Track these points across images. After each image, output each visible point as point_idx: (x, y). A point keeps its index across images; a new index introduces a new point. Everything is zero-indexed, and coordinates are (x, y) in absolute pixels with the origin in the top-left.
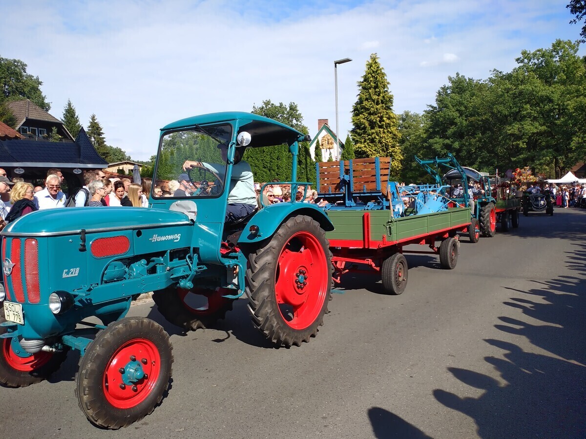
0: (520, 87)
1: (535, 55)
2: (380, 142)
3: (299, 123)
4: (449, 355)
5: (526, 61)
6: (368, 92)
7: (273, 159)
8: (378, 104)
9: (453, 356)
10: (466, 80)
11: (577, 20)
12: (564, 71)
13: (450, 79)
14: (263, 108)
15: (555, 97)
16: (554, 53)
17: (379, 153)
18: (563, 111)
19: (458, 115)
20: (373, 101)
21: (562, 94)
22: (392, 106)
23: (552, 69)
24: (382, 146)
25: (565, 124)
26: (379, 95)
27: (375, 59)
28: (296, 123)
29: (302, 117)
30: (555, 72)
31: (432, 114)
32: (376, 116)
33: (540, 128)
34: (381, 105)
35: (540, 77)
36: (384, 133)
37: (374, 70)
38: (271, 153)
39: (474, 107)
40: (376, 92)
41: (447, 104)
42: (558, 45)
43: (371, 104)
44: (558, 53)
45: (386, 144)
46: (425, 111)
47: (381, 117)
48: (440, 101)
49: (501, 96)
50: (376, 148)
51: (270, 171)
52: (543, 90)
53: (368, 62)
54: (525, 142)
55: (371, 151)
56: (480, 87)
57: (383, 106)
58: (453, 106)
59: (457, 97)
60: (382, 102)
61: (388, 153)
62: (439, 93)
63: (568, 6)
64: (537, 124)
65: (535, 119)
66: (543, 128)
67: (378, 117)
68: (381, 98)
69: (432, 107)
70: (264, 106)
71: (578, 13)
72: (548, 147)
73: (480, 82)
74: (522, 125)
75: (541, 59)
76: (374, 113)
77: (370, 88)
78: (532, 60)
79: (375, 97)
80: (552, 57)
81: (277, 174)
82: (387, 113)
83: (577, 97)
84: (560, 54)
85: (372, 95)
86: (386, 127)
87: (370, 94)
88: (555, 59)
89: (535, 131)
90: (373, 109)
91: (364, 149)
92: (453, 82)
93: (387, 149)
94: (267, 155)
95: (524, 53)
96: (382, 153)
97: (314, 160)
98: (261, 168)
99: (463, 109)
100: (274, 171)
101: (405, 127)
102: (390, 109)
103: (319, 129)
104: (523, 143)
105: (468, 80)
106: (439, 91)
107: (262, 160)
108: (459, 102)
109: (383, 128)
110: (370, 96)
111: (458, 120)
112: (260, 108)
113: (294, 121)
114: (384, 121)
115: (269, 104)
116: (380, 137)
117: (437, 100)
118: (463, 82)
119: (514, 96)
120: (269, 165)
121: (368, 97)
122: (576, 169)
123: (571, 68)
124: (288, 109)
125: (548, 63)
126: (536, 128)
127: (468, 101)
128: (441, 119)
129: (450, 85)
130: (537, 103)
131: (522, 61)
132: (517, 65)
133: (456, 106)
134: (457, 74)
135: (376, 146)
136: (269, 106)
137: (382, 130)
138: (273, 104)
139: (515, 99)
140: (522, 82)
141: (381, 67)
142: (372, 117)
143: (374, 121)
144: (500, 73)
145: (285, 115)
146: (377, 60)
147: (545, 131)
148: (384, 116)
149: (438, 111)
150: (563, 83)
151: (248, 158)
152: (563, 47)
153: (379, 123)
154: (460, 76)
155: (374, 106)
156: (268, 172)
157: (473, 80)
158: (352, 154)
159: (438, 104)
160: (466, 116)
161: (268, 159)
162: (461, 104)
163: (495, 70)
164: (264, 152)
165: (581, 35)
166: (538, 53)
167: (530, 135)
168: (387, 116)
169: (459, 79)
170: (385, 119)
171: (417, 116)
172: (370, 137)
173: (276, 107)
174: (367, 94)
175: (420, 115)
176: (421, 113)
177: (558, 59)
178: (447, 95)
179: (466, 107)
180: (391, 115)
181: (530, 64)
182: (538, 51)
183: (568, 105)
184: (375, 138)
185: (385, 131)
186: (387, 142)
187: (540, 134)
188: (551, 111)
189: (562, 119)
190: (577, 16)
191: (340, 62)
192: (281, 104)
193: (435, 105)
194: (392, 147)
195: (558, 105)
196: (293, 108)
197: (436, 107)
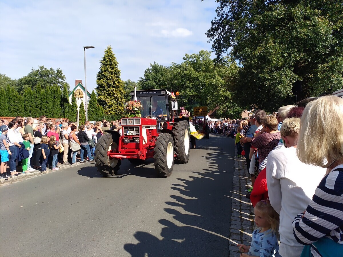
0: (184, 72)
1: (191, 56)
2: (113, 95)
3: (63, 81)
4: (142, 222)
5: (187, 59)
6: (106, 67)
7: (43, 102)
8: (112, 74)
9: (144, 222)
10: (159, 66)
11: (210, 41)
12: (204, 65)
13: (151, 65)
14: (38, 70)
15: (200, 79)
16: (200, 56)
17: (113, 102)
18: (204, 85)
19: (155, 84)
20: (110, 72)
21: (204, 77)
22: (120, 76)
23: (199, 64)
24: (115, 98)
25: (205, 91)
26: (113, 69)
27: (109, 49)
28: (61, 81)
29: (65, 77)
30: (200, 66)
31: (142, 82)
32: (111, 81)
33: (194, 93)
34: (114, 75)
35: (194, 68)
36: (116, 90)
37: (109, 55)
38: (42, 99)
39: (163, 80)
40: (111, 67)
41: (149, 78)
42: (202, 53)
43: (108, 74)
44: (202, 56)
45: (117, 97)
46: (139, 81)
47: (114, 82)
48: (146, 76)
49: (176, 75)
50: (111, 99)
51: (40, 110)
52: (195, 74)
53: (106, 50)
54: (187, 100)
55: (108, 100)
56: (166, 71)
57: (115, 76)
58: (153, 79)
59: (154, 75)
60: (115, 74)
61: (118, 102)
62: (146, 72)
63: (206, 34)
64: (192, 91)
65: (191, 88)
66: (195, 93)
67: (112, 81)
68: (114, 71)
69: (142, 79)
70: (40, 69)
71: (210, 38)
72: (197, 103)
73: (166, 68)
74: (186, 91)
75: (194, 59)
76: (110, 79)
77: (107, 65)
78: (190, 59)
79: (110, 70)
80: (199, 58)
81: (45, 112)
82: (117, 79)
83: (210, 79)
84: (203, 57)
85: (108, 69)
86: (117, 87)
87: (107, 68)
88: (200, 59)
89: (192, 94)
90: (109, 77)
91: (104, 99)
92: (152, 66)
93: (118, 100)
94: (39, 100)
95: (186, 55)
96: (115, 102)
97: (71, 104)
98: (34, 107)
99: (158, 81)
100: (43, 110)
101: (128, 88)
102: (119, 78)
103: (76, 86)
104: (186, 100)
105: (160, 66)
106: (146, 70)
107: (35, 103)
108: (156, 77)
109: (115, 88)
110: (107, 69)
111: (155, 87)
112: (36, 70)
113: (60, 80)
114: (115, 84)
115: (43, 68)
116: (114, 93)
117: (144, 75)
118: (157, 67)
119: (182, 76)
120: (40, 106)
121: (106, 69)
122: (210, 114)
123: (208, 64)
124: (56, 72)
125: (197, 61)
126: (192, 93)
127: (160, 77)
128: (147, 86)
129: (151, 68)
130: (193, 81)
131: (186, 59)
132: (184, 61)
133: (154, 79)
134: (154, 62)
135: (111, 98)
136: (43, 69)
137: (114, 89)
138: (45, 68)
139: (182, 78)
140: (186, 70)
141: (113, 54)
142: (109, 81)
143: (110, 83)
144: (175, 64)
145: (54, 76)
146: (111, 50)
147: (196, 95)
148: (116, 81)
149: (145, 81)
150: (204, 71)
151: (25, 101)
152: (204, 54)
153: (112, 85)
154: (156, 63)
155: (110, 75)
156: (39, 110)
157: (163, 67)
158: (96, 102)
159: (145, 78)
160: (159, 85)
161: (39, 102)
162: (156, 78)
163: (172, 62)
164: (37, 97)
165: (212, 48)
166: (193, 55)
167: (189, 96)
168: (117, 81)
169: (156, 65)
170: (116, 83)
171: (134, 83)
172: (107, 92)
173: (48, 70)
174: (105, 68)
175: (136, 83)
176: (137, 82)
177: (202, 59)
178: (150, 73)
179: (159, 80)
180: (120, 81)
181: (189, 61)
182: (193, 54)
183: (206, 82)
184: (110, 93)
185: (116, 89)
186: (118, 96)
187: (194, 96)
188: (199, 85)
189: (203, 89)
190: (210, 39)
191: (87, 48)
192: (51, 69)
193: (144, 78)
194: (120, 99)
195: (202, 82)
196: (59, 72)
197: (144, 79)
